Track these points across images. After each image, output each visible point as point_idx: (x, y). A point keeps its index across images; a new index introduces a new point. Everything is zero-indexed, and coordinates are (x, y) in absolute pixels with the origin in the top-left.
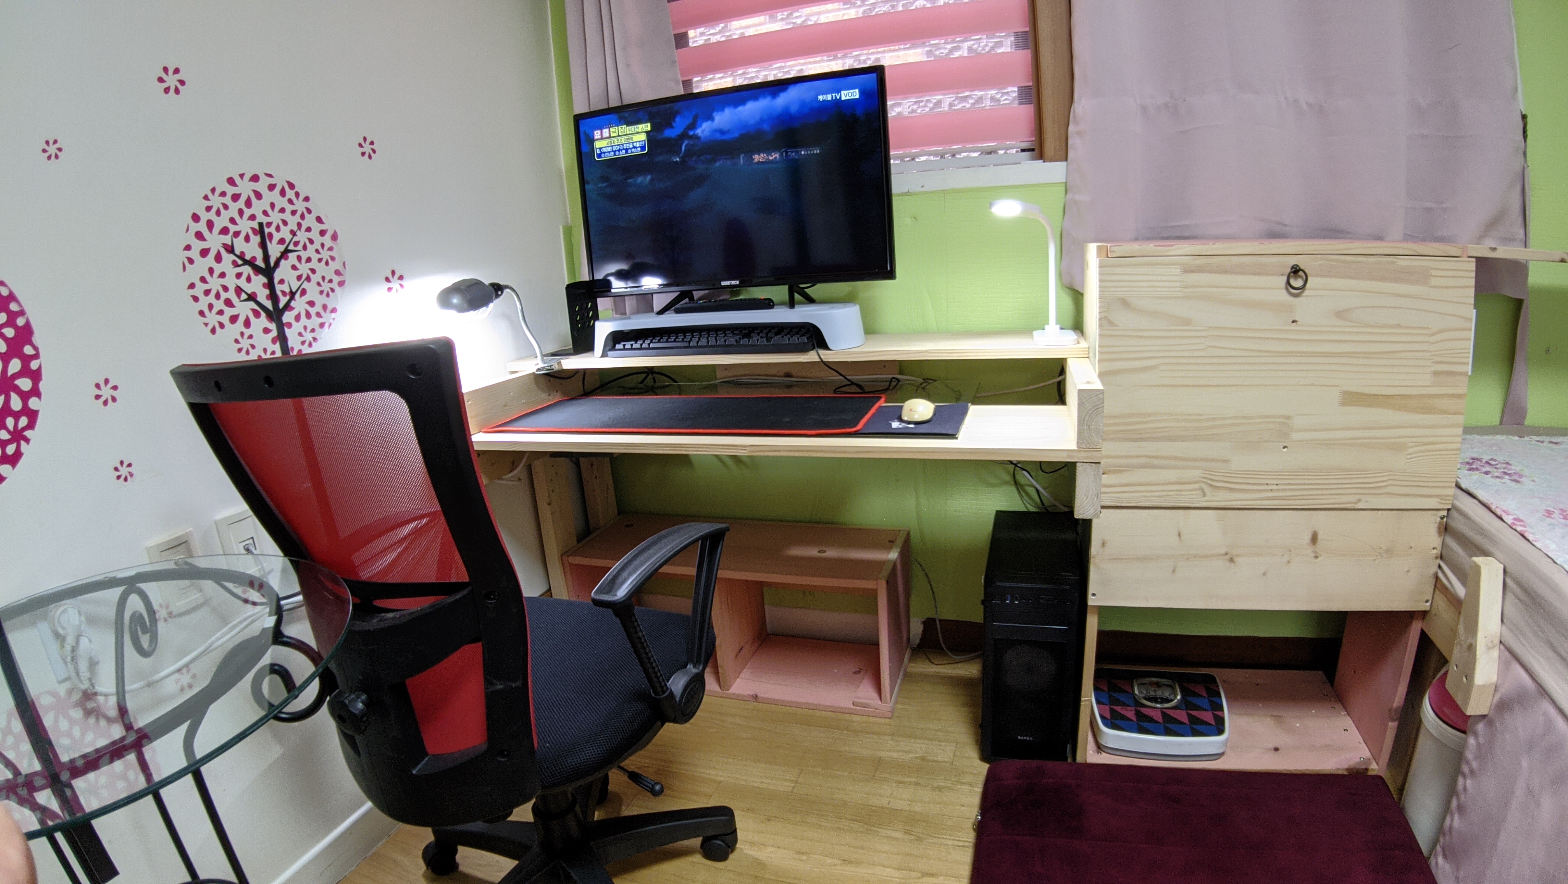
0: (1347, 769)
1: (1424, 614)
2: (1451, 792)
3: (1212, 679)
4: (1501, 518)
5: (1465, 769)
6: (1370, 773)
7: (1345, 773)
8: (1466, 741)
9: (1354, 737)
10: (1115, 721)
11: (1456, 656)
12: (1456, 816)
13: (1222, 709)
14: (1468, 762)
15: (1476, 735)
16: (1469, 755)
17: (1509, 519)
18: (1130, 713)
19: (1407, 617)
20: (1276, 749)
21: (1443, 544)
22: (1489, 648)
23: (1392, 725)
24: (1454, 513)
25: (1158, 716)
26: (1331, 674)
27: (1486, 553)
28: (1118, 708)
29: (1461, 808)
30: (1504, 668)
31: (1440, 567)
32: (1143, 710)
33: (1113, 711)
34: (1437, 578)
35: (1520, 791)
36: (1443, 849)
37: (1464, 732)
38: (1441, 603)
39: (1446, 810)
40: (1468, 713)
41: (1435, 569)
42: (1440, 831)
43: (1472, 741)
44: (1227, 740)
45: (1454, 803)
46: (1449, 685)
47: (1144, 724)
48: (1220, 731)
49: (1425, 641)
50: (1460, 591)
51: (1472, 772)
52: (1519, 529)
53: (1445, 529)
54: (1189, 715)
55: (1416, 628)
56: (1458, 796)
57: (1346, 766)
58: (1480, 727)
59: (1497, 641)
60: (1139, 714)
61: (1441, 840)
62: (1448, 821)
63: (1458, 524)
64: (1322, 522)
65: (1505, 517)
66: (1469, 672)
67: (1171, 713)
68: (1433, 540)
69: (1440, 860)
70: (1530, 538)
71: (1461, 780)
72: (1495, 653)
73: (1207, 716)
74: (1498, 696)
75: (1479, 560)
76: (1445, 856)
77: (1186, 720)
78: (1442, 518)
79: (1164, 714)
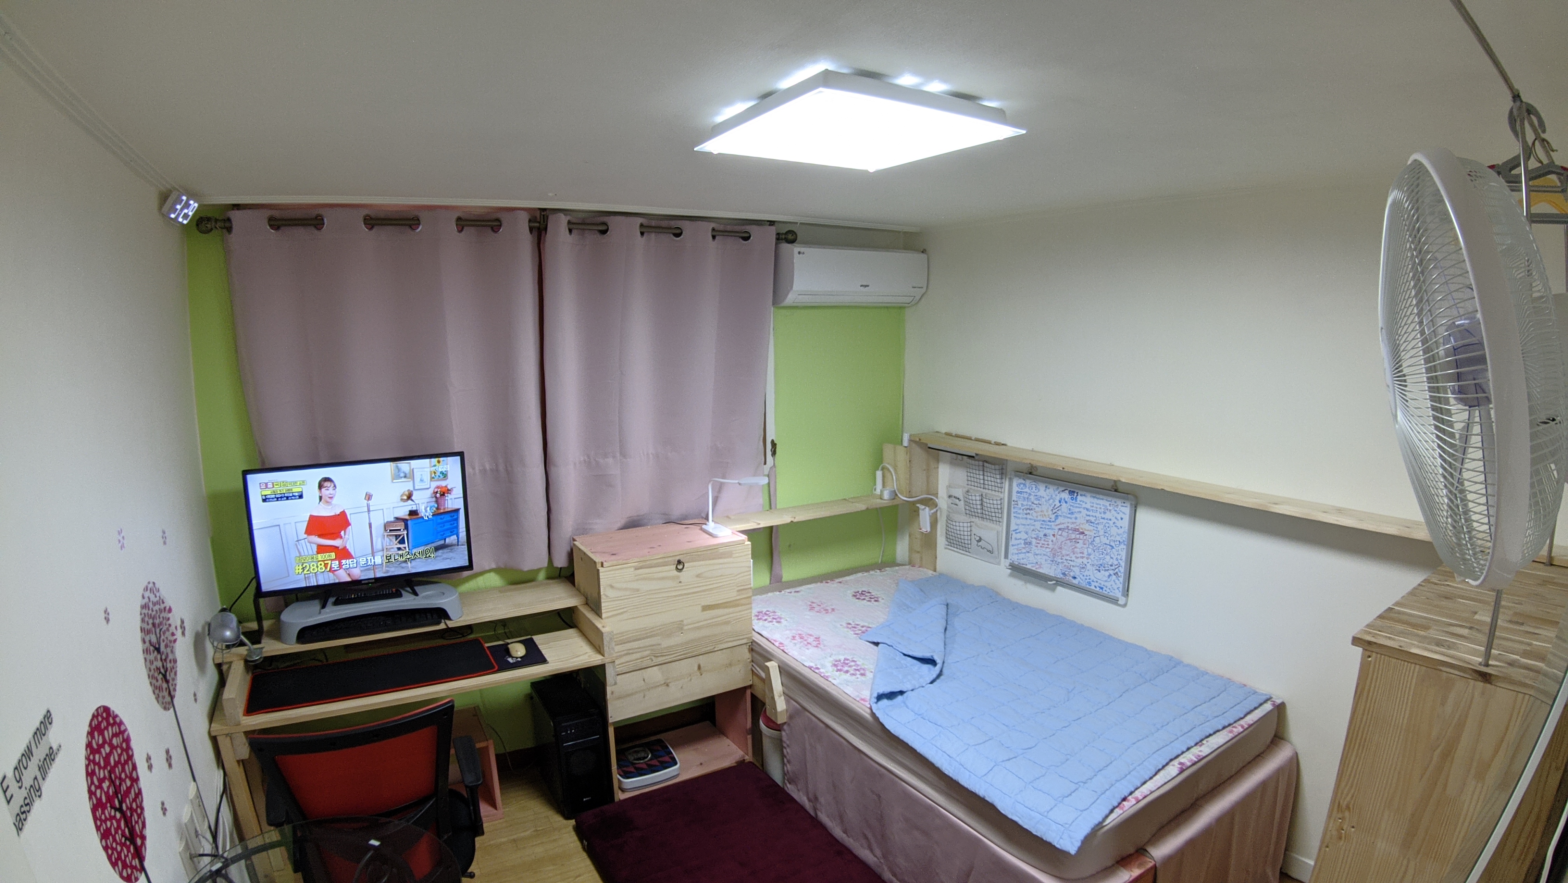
0: (736, 762)
1: (750, 686)
2: (783, 756)
3: (660, 742)
4: (773, 644)
5: (785, 745)
6: (746, 761)
7: (735, 765)
8: (781, 734)
9: (734, 748)
10: (627, 775)
11: (767, 702)
12: (788, 765)
13: (672, 753)
14: (785, 742)
15: (784, 731)
16: (784, 739)
17: (777, 644)
18: (632, 770)
19: (744, 689)
20: (701, 764)
21: (752, 656)
22: (780, 696)
23: (749, 737)
24: (754, 644)
25: (645, 766)
26: (713, 722)
27: (771, 660)
28: (625, 769)
29: (789, 762)
30: (787, 702)
31: (752, 665)
32: (637, 766)
33: (623, 771)
34: (752, 671)
35: (808, 747)
36: (788, 781)
37: (780, 730)
38: (756, 680)
39: (784, 764)
40: (779, 722)
41: (750, 667)
42: (784, 774)
43: (783, 733)
44: (680, 766)
45: (785, 760)
46: (768, 714)
47: (641, 772)
48: (676, 764)
49: (753, 696)
50: (763, 675)
51: (788, 746)
52: (782, 648)
53: (752, 650)
54: (659, 761)
55: (748, 692)
56: (786, 757)
57: (734, 761)
58: (785, 727)
59: (782, 693)
60: (636, 769)
61: (786, 778)
62: (785, 769)
63: (756, 648)
64: (702, 660)
65: (775, 643)
66: (775, 708)
67: (649, 763)
68: (747, 655)
69: (788, 785)
70: (786, 651)
71: (785, 750)
72: (783, 698)
73: (667, 759)
74: (788, 713)
75: (768, 664)
76: (790, 783)
77: (658, 764)
78: (749, 646)
79: (647, 764)
